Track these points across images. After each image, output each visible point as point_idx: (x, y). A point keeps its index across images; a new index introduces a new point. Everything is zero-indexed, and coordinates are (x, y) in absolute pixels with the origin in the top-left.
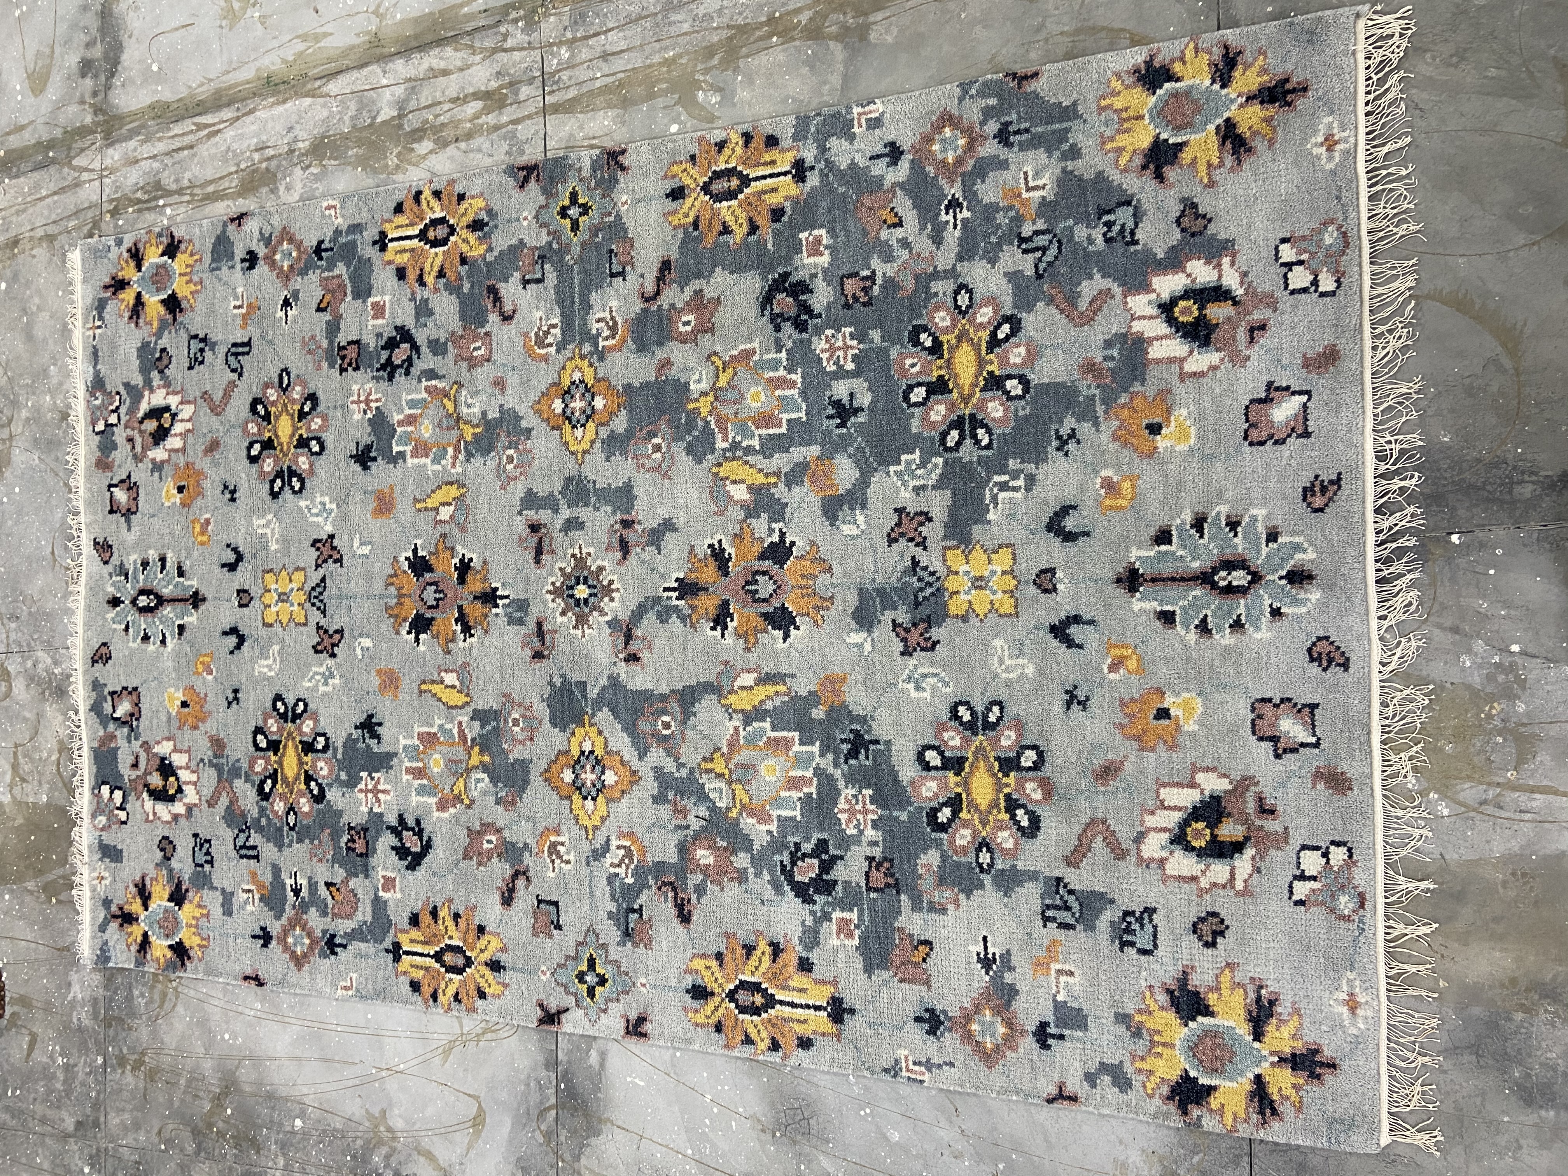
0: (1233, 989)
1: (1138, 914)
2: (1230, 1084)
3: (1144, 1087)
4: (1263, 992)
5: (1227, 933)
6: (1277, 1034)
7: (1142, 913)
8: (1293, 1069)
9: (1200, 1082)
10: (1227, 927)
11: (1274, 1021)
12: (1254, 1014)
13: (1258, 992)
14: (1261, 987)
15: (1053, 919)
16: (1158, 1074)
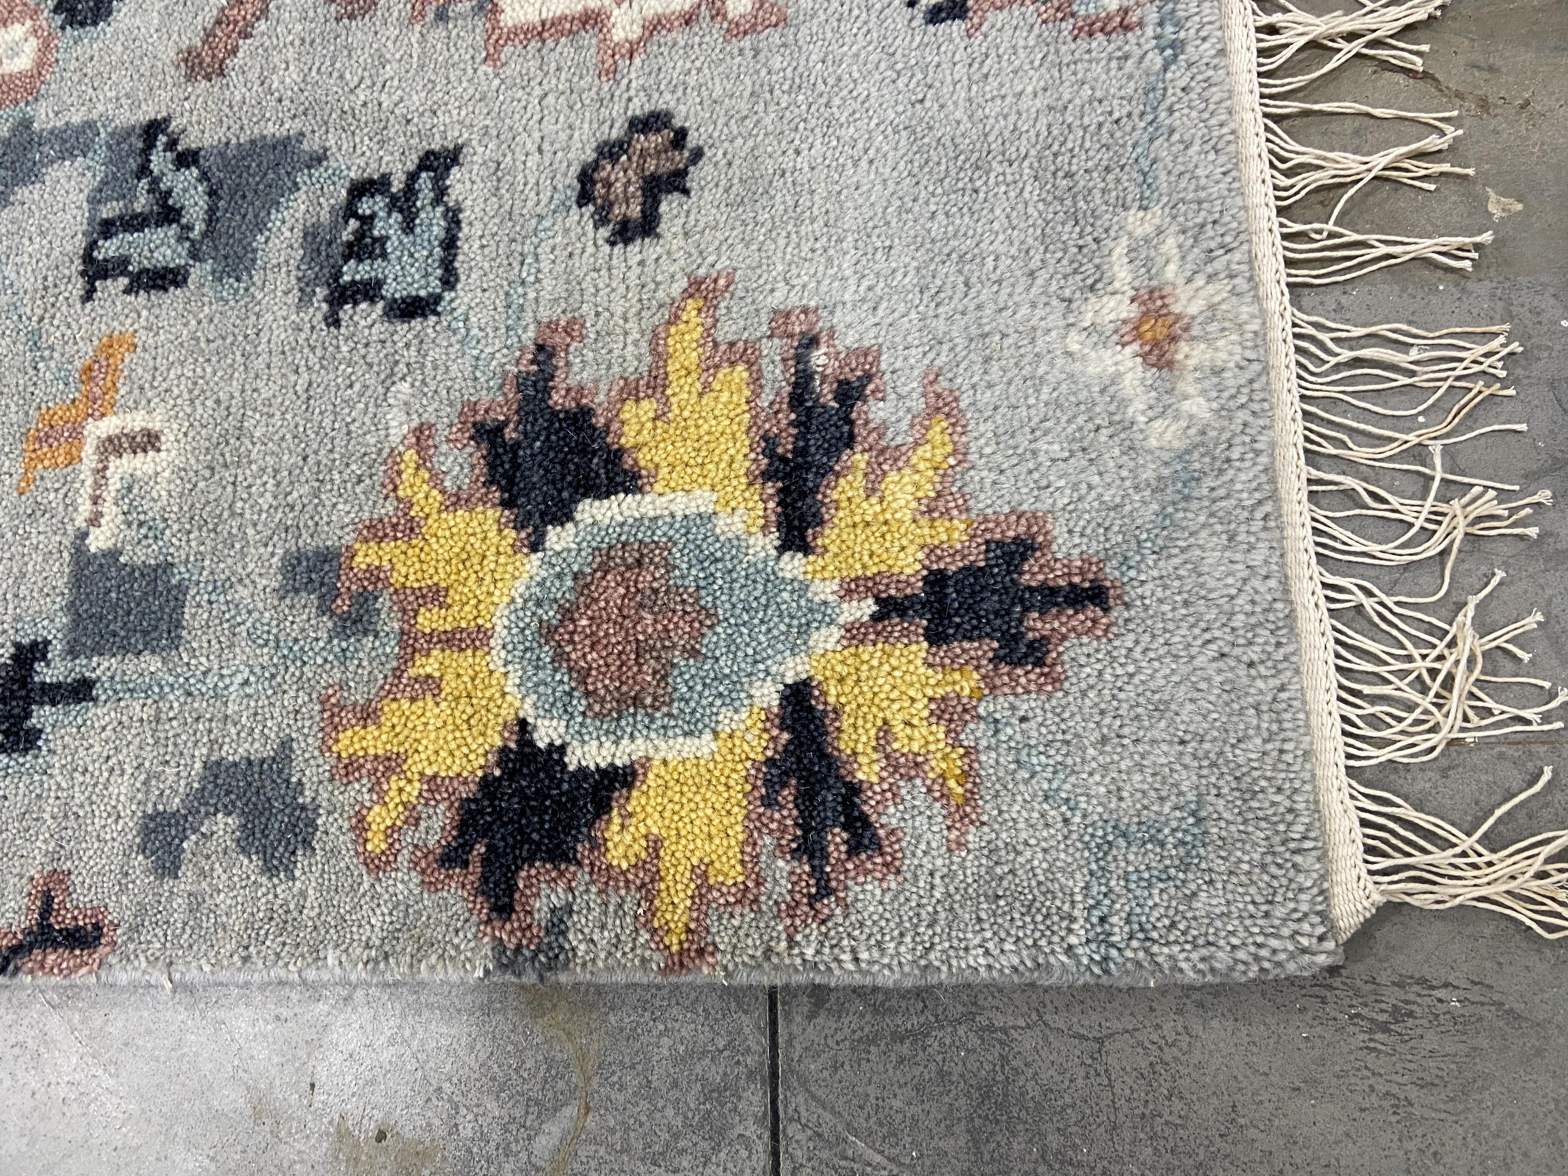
0: (711, 368)
1: (397, 186)
2: (688, 747)
3: (360, 826)
4: (819, 358)
5: (696, 177)
6: (870, 509)
7: (413, 177)
8: (935, 637)
9: (572, 761)
10: (698, 154)
11: (859, 459)
12: (785, 447)
13: (801, 358)
14: (813, 342)
15: (120, 266)
16: (416, 765)
